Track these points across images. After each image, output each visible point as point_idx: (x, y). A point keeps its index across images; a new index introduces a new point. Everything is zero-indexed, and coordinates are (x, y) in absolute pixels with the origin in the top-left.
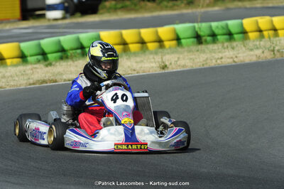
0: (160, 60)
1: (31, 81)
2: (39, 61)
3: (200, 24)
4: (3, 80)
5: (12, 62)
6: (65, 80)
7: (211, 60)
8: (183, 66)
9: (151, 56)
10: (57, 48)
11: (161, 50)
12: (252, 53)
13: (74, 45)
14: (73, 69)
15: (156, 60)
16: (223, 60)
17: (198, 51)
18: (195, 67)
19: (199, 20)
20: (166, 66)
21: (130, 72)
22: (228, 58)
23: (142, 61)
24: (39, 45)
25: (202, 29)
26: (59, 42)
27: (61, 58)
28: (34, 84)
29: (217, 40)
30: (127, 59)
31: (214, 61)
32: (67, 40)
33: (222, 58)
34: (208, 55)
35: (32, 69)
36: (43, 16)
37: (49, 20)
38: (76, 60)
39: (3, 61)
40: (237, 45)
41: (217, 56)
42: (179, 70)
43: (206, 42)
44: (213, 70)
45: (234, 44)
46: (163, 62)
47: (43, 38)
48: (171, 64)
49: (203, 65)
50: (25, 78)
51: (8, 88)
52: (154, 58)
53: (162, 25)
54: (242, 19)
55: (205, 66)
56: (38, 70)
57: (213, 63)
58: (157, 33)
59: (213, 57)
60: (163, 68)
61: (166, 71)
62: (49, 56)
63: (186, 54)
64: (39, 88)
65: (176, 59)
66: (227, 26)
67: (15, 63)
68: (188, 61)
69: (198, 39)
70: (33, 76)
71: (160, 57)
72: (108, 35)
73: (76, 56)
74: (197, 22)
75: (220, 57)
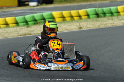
0: (79, 25)
1: (19, 34)
2: (24, 25)
3: (98, 9)
4: (7, 34)
5: (12, 26)
6: (35, 34)
7: (102, 25)
8: (89, 28)
9: (75, 23)
10: (32, 19)
11: (80, 20)
12: (120, 22)
13: (40, 18)
14: (39, 29)
15: (77, 25)
16: (107, 25)
17: (96, 21)
18: (94, 28)
19: (97, 7)
20: (81, 27)
21: (65, 30)
22: (110, 24)
23: (71, 25)
24: (25, 18)
25: (99, 11)
26: (34, 17)
27: (35, 24)
28: (21, 35)
29: (106, 16)
30: (64, 24)
31: (103, 25)
32: (37, 16)
33: (107, 24)
34: (101, 23)
35: (20, 29)
36: (28, 5)
37: (31, 6)
38: (41, 25)
39: (8, 25)
40: (114, 18)
41: (104, 23)
42: (87, 29)
43: (101, 17)
44: (103, 29)
45: (113, 17)
46: (80, 26)
47: (26, 15)
48: (84, 26)
49: (98, 27)
50: (17, 33)
51: (9, 37)
52: (76, 24)
53: (81, 9)
54: (117, 6)
55: (99, 28)
56: (23, 29)
57: (103, 26)
58: (78, 12)
59: (103, 23)
60: (80, 29)
61: (81, 30)
62: (29, 23)
63: (91, 22)
64: (23, 37)
65: (86, 24)
66: (110, 9)
67: (13, 26)
68: (91, 25)
69: (97, 15)
70: (20, 32)
71: (79, 23)
72: (56, 14)
73: (41, 23)
74: (97, 8)
75: (106, 23)
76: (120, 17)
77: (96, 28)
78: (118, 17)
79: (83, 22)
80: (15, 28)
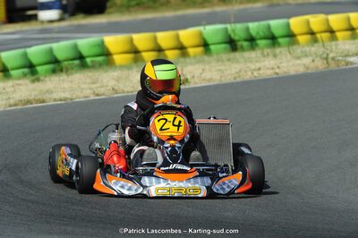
1: (12, 102)
2: (25, 75)
3: (233, 25)
6: (55, 100)
7: (246, 71)
8: (209, 80)
11: (182, 60)
12: (298, 62)
13: (70, 54)
14: (66, 85)
16: (261, 72)
17: (229, 60)
18: (224, 81)
19: (232, 20)
20: (187, 80)
22: (268, 69)
24: (25, 55)
25: (237, 32)
26: (51, 51)
27: (54, 71)
28: (15, 105)
29: (257, 45)
30: (137, 71)
31: (249, 73)
32: (61, 48)
33: (259, 69)
34: (242, 66)
35: (13, 86)
36: (35, 17)
37: (42, 22)
38: (72, 74)
40: (281, 52)
41: (253, 67)
42: (204, 85)
43: (243, 49)
45: (278, 50)
46: (183, 75)
47: (30, 46)
48: (193, 77)
49: (235, 78)
50: (4, 97)
53: (184, 27)
54: (289, 17)
55: (238, 80)
56: (21, 87)
57: (248, 76)
58: (178, 37)
59: (248, 67)
61: (187, 87)
62: (39, 68)
63: (213, 64)
64: (22, 110)
65: (201, 71)
66: (269, 27)
68: (216, 73)
69: (232, 44)
70: (14, 95)
72: (113, 42)
73: (72, 69)
74: (230, 23)
75: (257, 67)
76: (297, 50)
77: (228, 81)
78: (291, 48)
79: (191, 64)
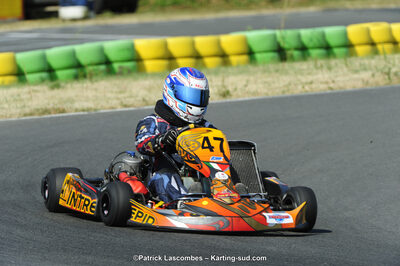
0: (220, 83)
1: (27, 110)
2: (43, 80)
3: (283, 32)
5: (3, 82)
6: (76, 110)
7: (296, 85)
8: (254, 94)
10: (69, 62)
11: (223, 69)
12: (356, 76)
13: (95, 58)
14: (90, 94)
15: (214, 84)
16: (314, 86)
17: (277, 71)
18: (271, 95)
19: (282, 25)
20: (228, 92)
22: (321, 83)
24: (44, 57)
25: (287, 39)
26: (73, 54)
27: (76, 77)
28: (31, 114)
29: (309, 55)
31: (300, 87)
32: (85, 51)
33: (311, 83)
34: (292, 78)
35: (29, 93)
36: (55, 14)
37: (64, 20)
38: (96, 81)
40: (336, 64)
41: (304, 79)
42: (247, 99)
43: (292, 59)
44: (298, 100)
45: (333, 62)
46: (224, 86)
47: (49, 47)
48: (236, 89)
49: (284, 92)
50: (19, 105)
53: (227, 32)
54: (347, 25)
55: (288, 94)
56: (38, 94)
57: (298, 90)
58: (219, 43)
59: (299, 80)
60: (224, 96)
61: (228, 100)
62: (59, 73)
63: (259, 75)
64: (37, 121)
65: (244, 83)
66: (323, 35)
67: (6, 83)
68: (261, 86)
69: (281, 53)
70: (30, 103)
71: (220, 78)
72: (145, 45)
73: (97, 75)
74: (280, 28)
75: (309, 80)
76: (355, 62)
77: (276, 95)
78: (348, 59)
79: (233, 74)
80: (14, 90)
